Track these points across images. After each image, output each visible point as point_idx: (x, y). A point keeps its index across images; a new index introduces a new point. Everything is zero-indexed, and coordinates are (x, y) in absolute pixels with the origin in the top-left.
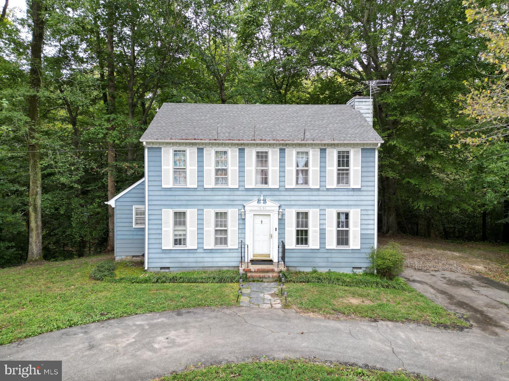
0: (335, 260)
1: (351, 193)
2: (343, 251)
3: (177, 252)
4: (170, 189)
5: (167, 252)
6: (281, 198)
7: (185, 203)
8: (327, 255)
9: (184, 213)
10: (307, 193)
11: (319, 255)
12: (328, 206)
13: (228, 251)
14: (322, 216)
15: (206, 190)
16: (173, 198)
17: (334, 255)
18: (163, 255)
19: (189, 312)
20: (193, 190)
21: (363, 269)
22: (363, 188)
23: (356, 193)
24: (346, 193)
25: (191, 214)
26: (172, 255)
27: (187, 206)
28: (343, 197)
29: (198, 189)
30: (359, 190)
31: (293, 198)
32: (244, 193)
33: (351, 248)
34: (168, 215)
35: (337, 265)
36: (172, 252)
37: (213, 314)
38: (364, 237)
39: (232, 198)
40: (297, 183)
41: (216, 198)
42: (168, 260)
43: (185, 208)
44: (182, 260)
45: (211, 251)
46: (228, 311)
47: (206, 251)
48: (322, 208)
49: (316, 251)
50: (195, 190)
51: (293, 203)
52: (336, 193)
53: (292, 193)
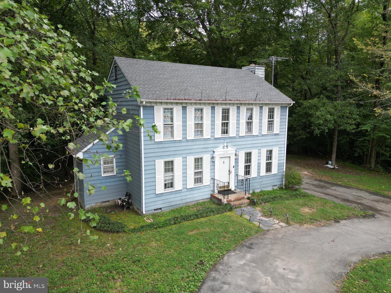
0: (264, 182)
1: (274, 137)
2: (269, 176)
3: (167, 194)
4: (161, 143)
5: (160, 195)
6: (237, 143)
7: (173, 153)
8: (260, 180)
9: (172, 162)
10: (251, 139)
11: (257, 181)
12: (262, 147)
13: (203, 187)
14: (259, 155)
15: (188, 141)
16: (163, 150)
17: (264, 179)
18: (157, 199)
19: (252, 244)
20: (178, 141)
21: (278, 186)
22: (281, 134)
23: (277, 137)
24: (271, 137)
25: (178, 163)
26: (163, 198)
27: (174, 155)
28: (270, 140)
29: (182, 141)
30: (278, 134)
31: (243, 143)
32: (214, 142)
33: (272, 174)
34: (160, 165)
35: (265, 186)
36: (164, 195)
37: (267, 241)
38: (280, 165)
39: (206, 146)
41: (195, 147)
42: (161, 202)
43: (173, 158)
44: (171, 200)
45: (191, 189)
46: (270, 237)
47: (188, 190)
48: (259, 148)
49: (255, 179)
50: (180, 141)
51: (243, 146)
52: (267, 137)
53: (243, 139)
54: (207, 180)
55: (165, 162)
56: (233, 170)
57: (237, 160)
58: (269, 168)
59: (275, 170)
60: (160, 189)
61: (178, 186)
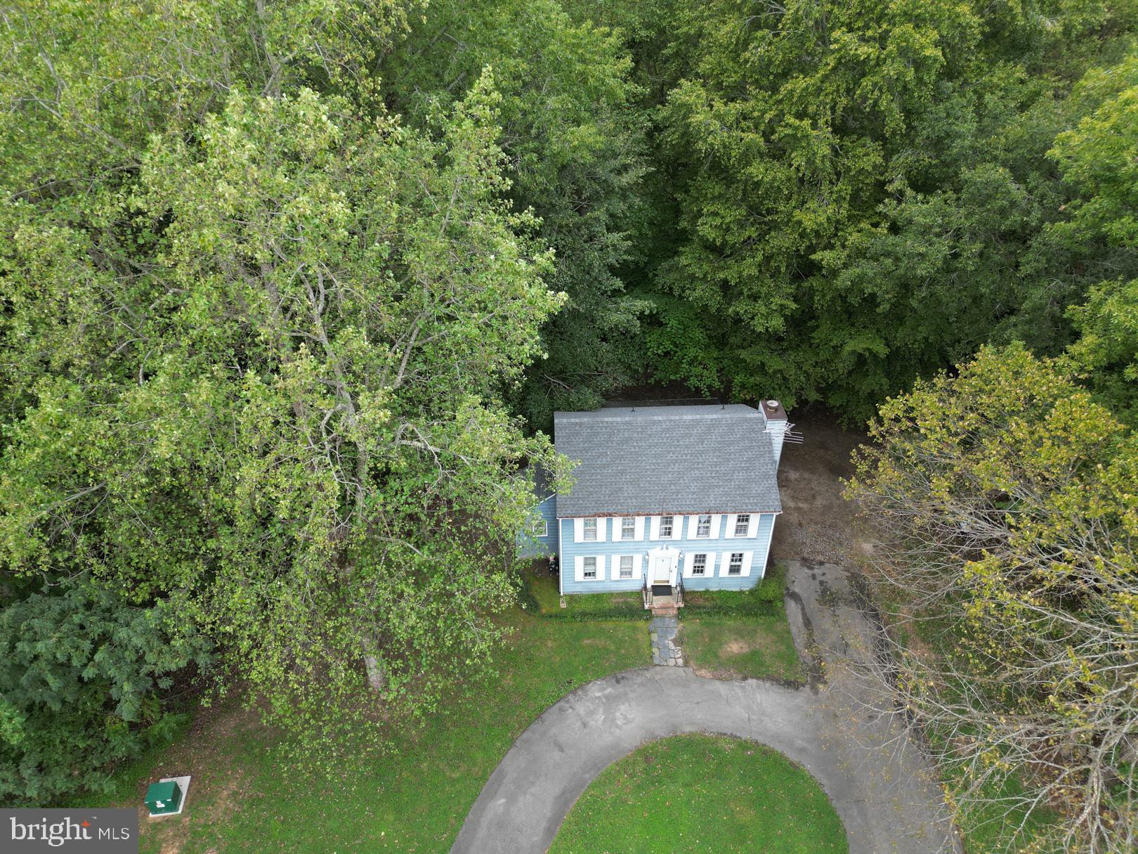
0: (726, 583)
1: (747, 541)
2: (734, 578)
3: (588, 581)
4: (581, 543)
5: (579, 582)
6: (683, 546)
7: (594, 551)
8: (719, 580)
9: (595, 558)
10: (705, 542)
11: (712, 580)
12: (725, 550)
13: (632, 580)
14: (719, 557)
15: (614, 542)
16: (584, 549)
17: (726, 580)
18: (576, 584)
19: (623, 678)
20: (602, 543)
21: (749, 588)
22: (759, 537)
23: (752, 541)
24: (742, 541)
25: (601, 560)
26: (583, 584)
27: (596, 553)
28: (739, 544)
29: (606, 543)
30: (755, 539)
31: (693, 546)
32: (649, 543)
33: (741, 576)
34: (579, 562)
35: (727, 586)
36: (584, 582)
37: (639, 680)
38: (754, 569)
39: (637, 547)
40: (698, 534)
41: (623, 547)
42: (580, 587)
43: (595, 555)
44: (592, 587)
45: (617, 580)
46: (648, 675)
47: (613, 581)
48: (719, 551)
49: (710, 578)
50: (604, 543)
51: (693, 549)
52: (734, 541)
53: (692, 542)
54: (637, 574)
55: (585, 558)
56: (675, 571)
57: (681, 562)
58: (735, 569)
59: (745, 571)
60: (579, 576)
61: (601, 575)
